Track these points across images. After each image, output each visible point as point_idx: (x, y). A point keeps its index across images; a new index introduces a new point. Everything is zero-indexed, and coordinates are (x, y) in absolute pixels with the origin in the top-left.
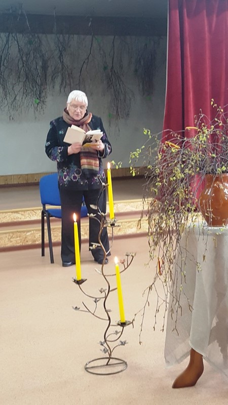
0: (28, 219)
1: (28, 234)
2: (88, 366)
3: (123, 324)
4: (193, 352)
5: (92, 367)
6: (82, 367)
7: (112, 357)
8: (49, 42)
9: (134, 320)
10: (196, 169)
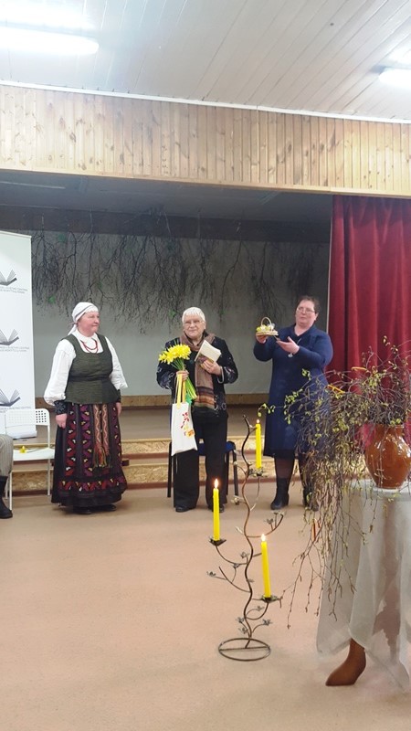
0: (155, 452)
1: (155, 470)
2: (222, 647)
3: (268, 600)
4: (353, 644)
5: (228, 650)
6: (215, 648)
7: (253, 637)
8: (190, 248)
9: (282, 598)
10: (364, 419)
